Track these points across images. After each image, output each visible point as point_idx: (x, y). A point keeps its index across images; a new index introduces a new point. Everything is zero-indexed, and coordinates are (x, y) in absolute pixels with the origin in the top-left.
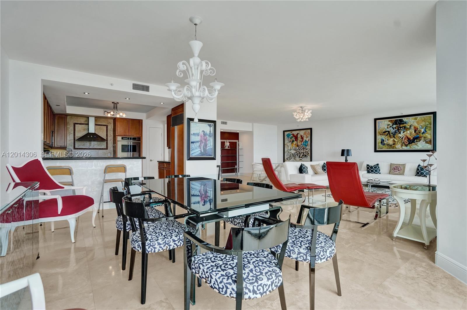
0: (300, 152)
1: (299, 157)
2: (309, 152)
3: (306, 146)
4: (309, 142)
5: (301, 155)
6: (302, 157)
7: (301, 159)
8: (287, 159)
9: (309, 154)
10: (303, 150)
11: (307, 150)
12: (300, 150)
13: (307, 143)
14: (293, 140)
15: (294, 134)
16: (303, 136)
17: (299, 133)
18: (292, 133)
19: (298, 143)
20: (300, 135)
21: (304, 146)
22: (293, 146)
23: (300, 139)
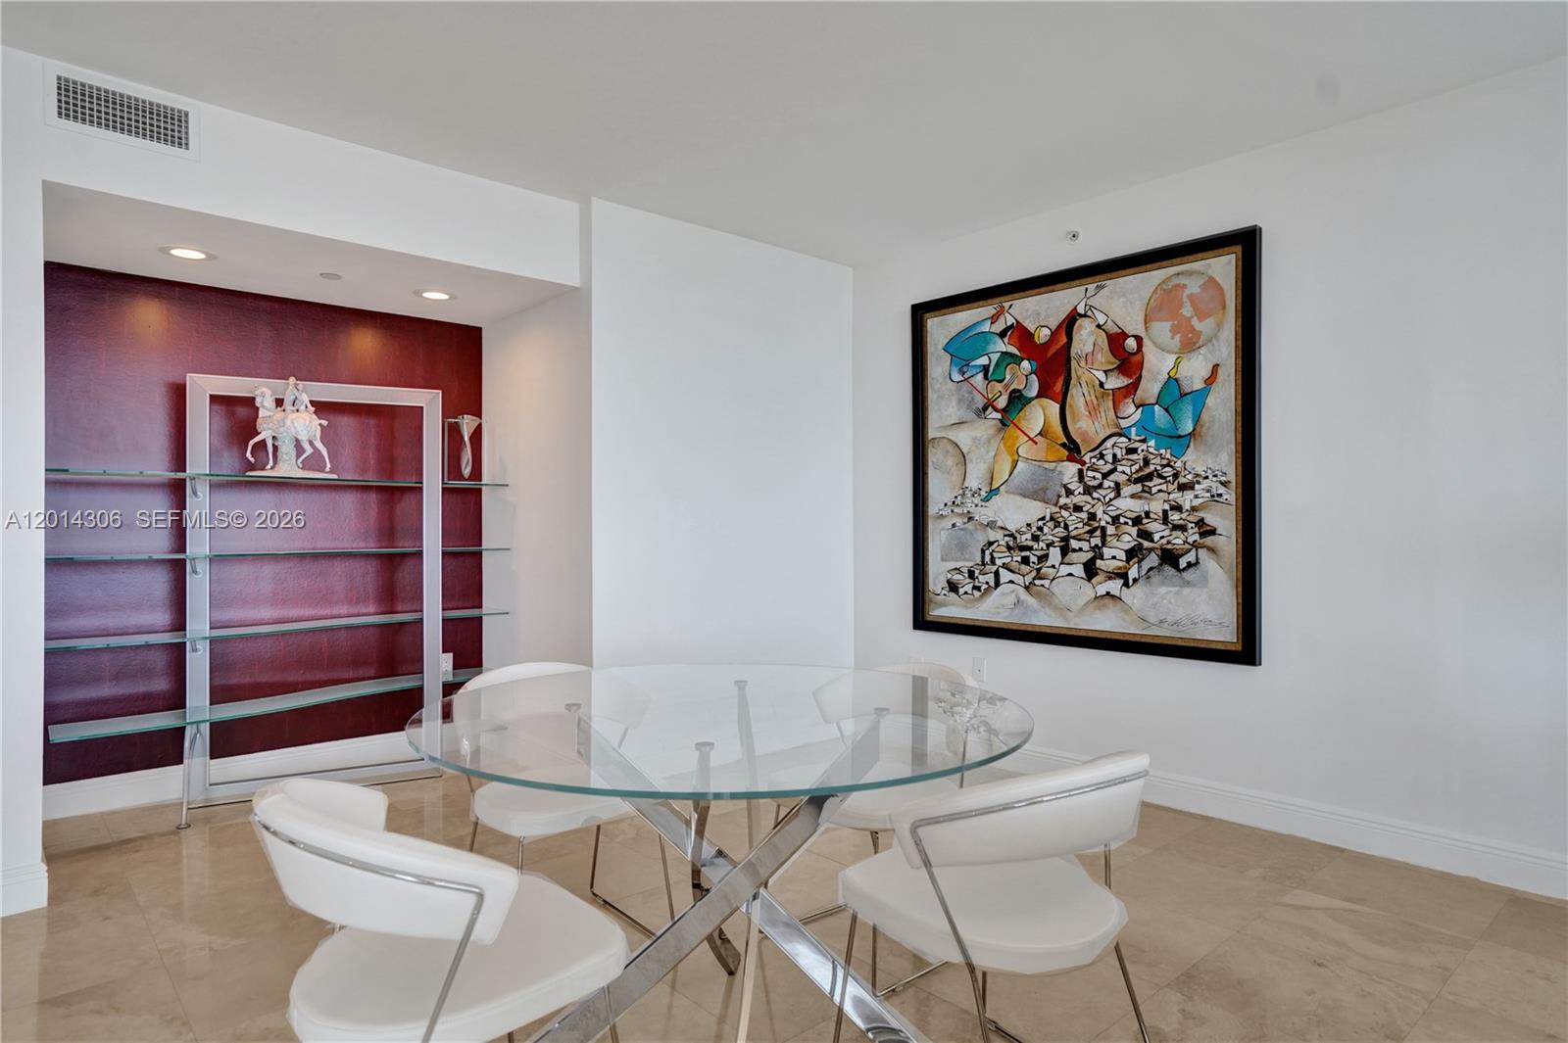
0: (1104, 519)
1: (1091, 570)
2: (1211, 519)
3: (1179, 441)
4: (1223, 403)
5: (1114, 555)
6: (1124, 576)
7: (1118, 595)
8: (953, 587)
9: (1213, 532)
10: (1133, 496)
11: (1193, 488)
12: (1095, 495)
13: (1190, 415)
14: (1019, 391)
15: (1031, 327)
16: (1139, 339)
17: (1089, 313)
18: (1010, 321)
19: (1073, 413)
20: (1099, 326)
21: (1152, 443)
22: (1016, 457)
23: (1101, 376)
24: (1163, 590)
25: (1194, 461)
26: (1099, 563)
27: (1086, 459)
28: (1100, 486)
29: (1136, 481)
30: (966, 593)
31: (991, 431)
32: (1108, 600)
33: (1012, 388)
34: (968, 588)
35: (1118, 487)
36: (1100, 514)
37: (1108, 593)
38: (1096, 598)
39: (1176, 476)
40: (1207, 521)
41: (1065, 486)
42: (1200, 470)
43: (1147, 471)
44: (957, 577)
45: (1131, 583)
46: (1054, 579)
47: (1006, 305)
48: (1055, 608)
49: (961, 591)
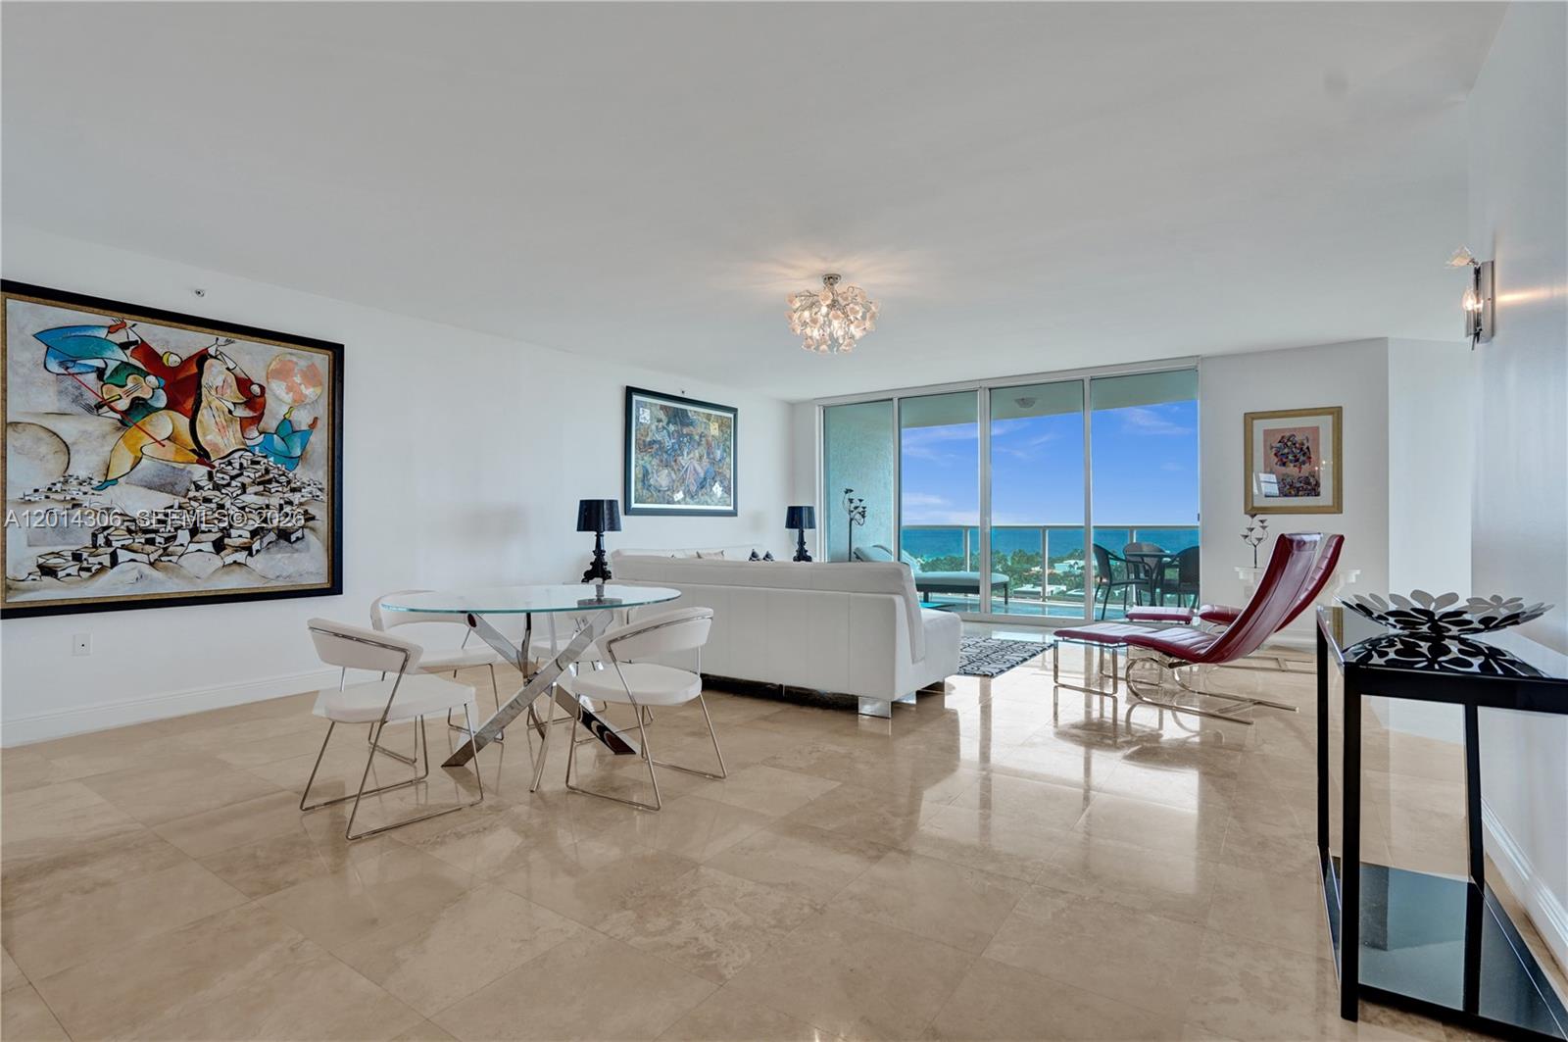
1: (219, 546)
2: (312, 511)
3: (293, 461)
5: (239, 535)
6: (248, 549)
7: (243, 562)
8: (47, 571)
9: (313, 518)
10: (256, 494)
11: (300, 491)
12: (223, 491)
13: (299, 445)
14: (143, 399)
15: (160, 352)
16: (261, 387)
17: (219, 357)
18: (133, 338)
19: (203, 427)
20: (228, 369)
21: (272, 459)
22: (140, 455)
23: (232, 408)
24: (279, 556)
25: (301, 474)
26: (226, 541)
27: (216, 464)
28: (229, 485)
29: (259, 484)
30: (68, 575)
31: (108, 428)
32: (235, 567)
33: (135, 395)
34: (73, 570)
35: (244, 487)
36: (228, 505)
37: (235, 562)
38: (224, 566)
39: (289, 482)
40: (310, 511)
41: (194, 483)
42: (305, 480)
43: (267, 477)
44: (53, 561)
45: (254, 552)
46: (182, 555)
47: (129, 323)
48: (184, 577)
49: (61, 574)
